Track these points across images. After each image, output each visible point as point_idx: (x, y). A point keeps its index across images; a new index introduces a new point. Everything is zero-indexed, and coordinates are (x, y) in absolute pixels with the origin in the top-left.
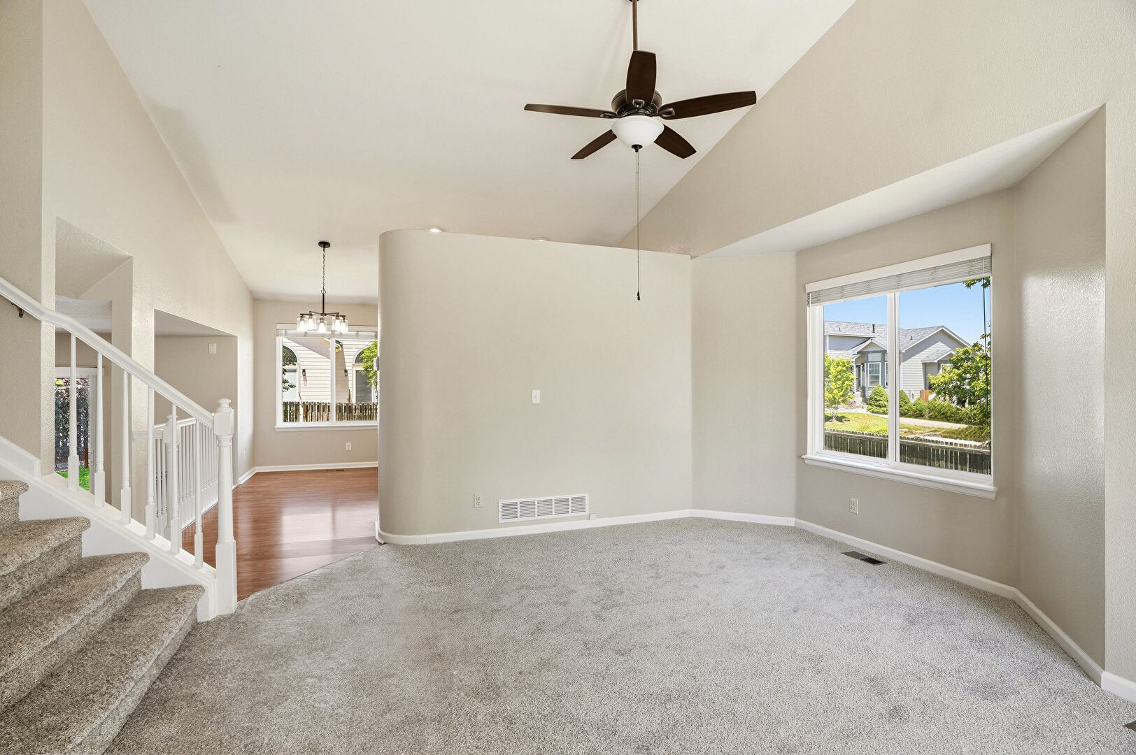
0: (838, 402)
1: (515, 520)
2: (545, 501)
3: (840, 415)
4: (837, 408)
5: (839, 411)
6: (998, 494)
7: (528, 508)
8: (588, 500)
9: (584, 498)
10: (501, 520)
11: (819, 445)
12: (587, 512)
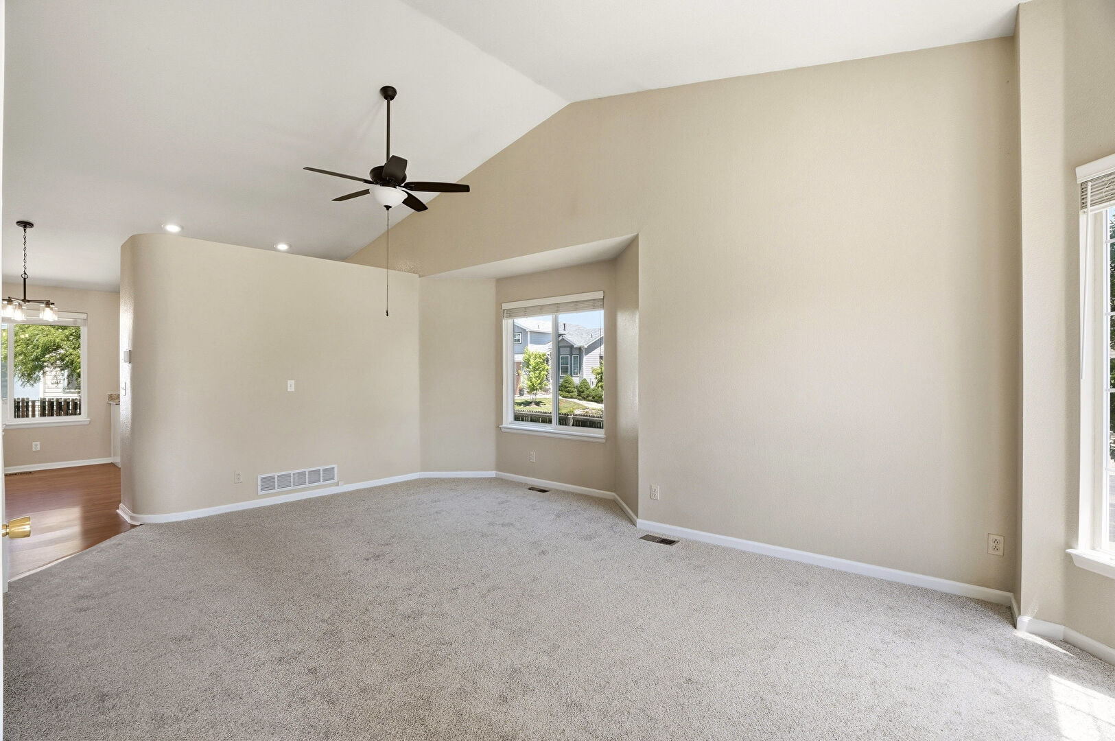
0: (537, 389)
1: (274, 491)
2: (299, 474)
3: (538, 400)
4: (536, 394)
5: (538, 396)
6: (607, 439)
7: (284, 481)
8: (336, 470)
9: (333, 468)
10: (260, 493)
11: (511, 417)
12: (336, 481)
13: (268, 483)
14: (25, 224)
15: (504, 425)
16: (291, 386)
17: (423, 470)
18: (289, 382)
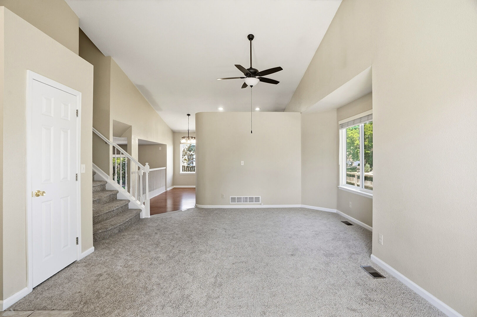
1: (235, 203)
2: (245, 198)
7: (239, 199)
8: (260, 199)
9: (259, 197)
10: (231, 203)
11: (344, 182)
12: (260, 202)
13: (233, 199)
14: (189, 115)
15: (340, 186)
16: (242, 163)
17: (302, 203)
18: (242, 162)
